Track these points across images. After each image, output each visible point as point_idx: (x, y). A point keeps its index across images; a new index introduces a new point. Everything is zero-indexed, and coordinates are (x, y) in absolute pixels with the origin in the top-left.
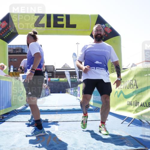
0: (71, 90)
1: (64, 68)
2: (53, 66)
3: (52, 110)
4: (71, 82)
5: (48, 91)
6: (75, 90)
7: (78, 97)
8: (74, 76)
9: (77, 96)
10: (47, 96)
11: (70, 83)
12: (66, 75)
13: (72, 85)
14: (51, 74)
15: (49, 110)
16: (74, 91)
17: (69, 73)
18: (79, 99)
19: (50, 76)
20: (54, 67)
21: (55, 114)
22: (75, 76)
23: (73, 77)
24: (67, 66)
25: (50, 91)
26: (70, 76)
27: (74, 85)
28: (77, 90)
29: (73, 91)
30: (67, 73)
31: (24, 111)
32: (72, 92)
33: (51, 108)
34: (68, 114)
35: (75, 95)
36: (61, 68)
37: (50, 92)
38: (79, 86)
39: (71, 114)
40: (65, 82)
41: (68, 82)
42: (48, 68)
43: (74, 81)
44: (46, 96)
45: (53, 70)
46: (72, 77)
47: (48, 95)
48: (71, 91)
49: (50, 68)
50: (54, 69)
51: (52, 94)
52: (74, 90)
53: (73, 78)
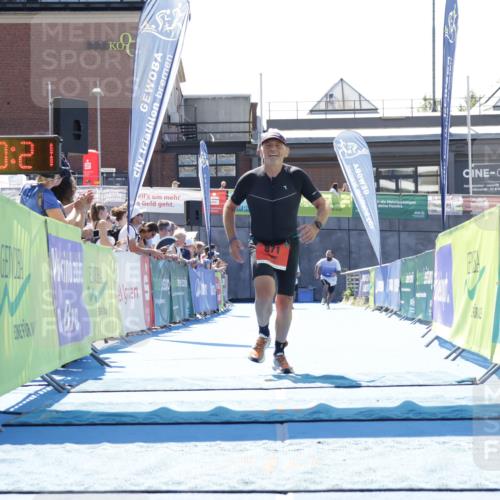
0: (385, 276)
1: (326, 111)
2: (247, 98)
3: (245, 414)
4: (384, 215)
5: (215, 281)
6: (409, 279)
7: (439, 328)
8: (406, 177)
9: (427, 322)
10: (206, 321)
11: (371, 224)
12: (347, 170)
13: (392, 240)
14: (232, 158)
15: (220, 410)
16: (401, 285)
17: (366, 151)
18: (442, 342)
19: (223, 172)
20: (254, 106)
21: (273, 437)
22: (410, 170)
23: (395, 178)
24: (351, 96)
25: (223, 282)
26: (378, 177)
27: (407, 239)
28: (427, 277)
29: (394, 285)
30: (352, 151)
31: (42, 418)
32: (387, 295)
33: (240, 403)
34: (370, 441)
35: (412, 311)
36: (304, 115)
37: (224, 295)
38: (443, 240)
39: (389, 441)
40: (339, 219)
41: (356, 217)
42: (206, 114)
43: (407, 211)
44: (198, 321)
45: (246, 127)
46: (391, 185)
47: (216, 312)
48: (380, 284)
49: (222, 118)
50: (255, 121)
51: (239, 309)
52: (404, 272)
53: (398, 189)
